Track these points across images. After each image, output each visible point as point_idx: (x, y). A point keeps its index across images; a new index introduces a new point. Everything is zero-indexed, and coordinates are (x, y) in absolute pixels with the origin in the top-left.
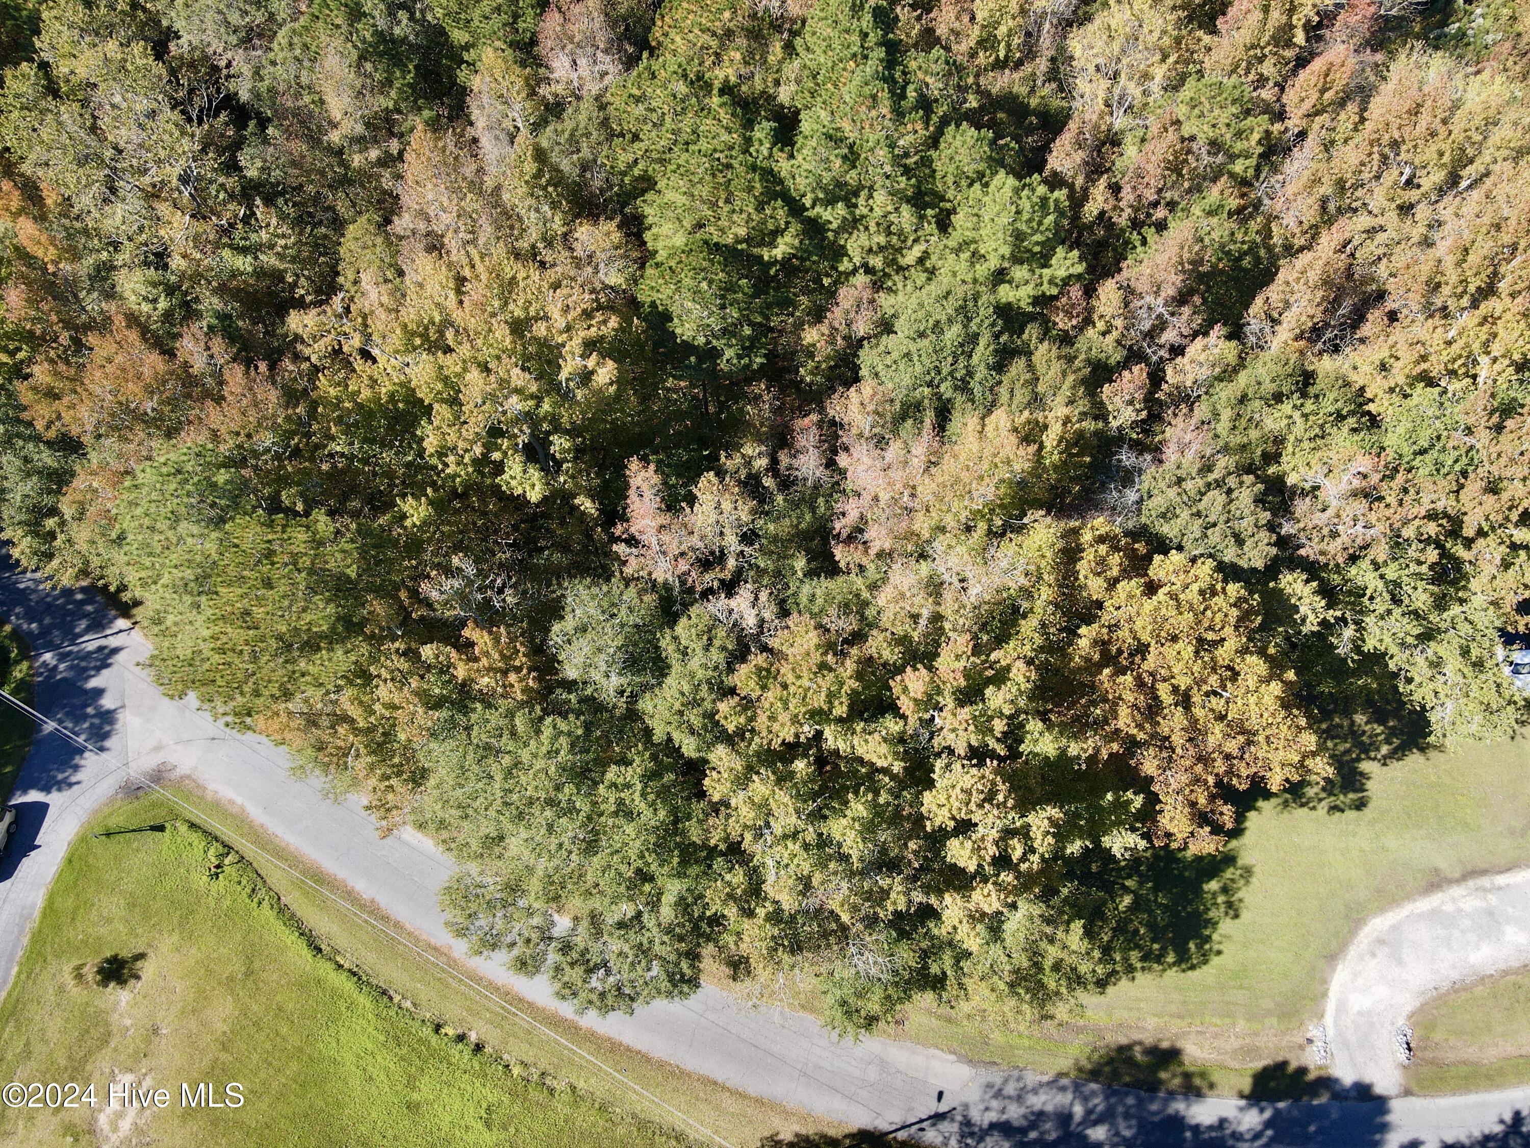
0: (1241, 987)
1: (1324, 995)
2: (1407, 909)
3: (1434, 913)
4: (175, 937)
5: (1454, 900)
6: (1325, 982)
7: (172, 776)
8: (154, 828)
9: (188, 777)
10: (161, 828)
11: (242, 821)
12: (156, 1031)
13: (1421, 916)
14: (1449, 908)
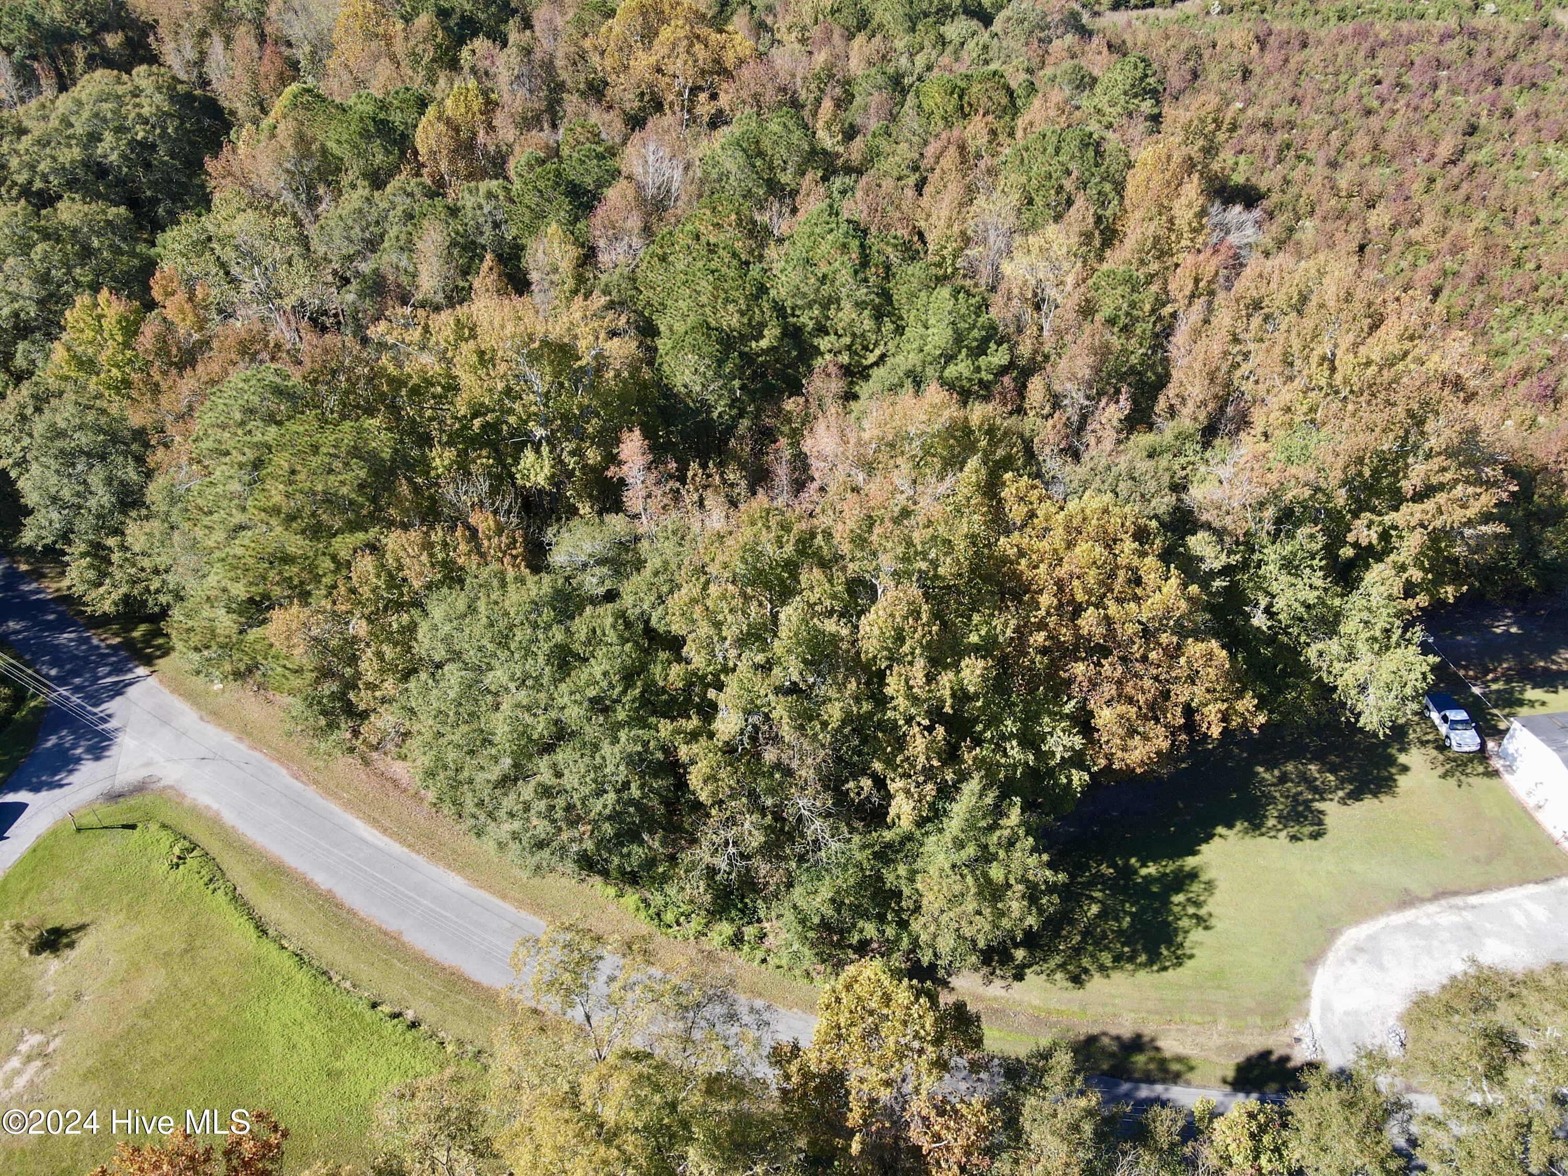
0: (1219, 987)
1: (1307, 995)
2: (1381, 922)
3: (1410, 927)
4: (122, 916)
5: (1428, 915)
6: (1306, 984)
7: (155, 786)
8: (124, 827)
9: (171, 787)
10: (133, 827)
11: (215, 824)
12: (78, 997)
13: (1397, 929)
14: (1425, 921)
